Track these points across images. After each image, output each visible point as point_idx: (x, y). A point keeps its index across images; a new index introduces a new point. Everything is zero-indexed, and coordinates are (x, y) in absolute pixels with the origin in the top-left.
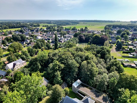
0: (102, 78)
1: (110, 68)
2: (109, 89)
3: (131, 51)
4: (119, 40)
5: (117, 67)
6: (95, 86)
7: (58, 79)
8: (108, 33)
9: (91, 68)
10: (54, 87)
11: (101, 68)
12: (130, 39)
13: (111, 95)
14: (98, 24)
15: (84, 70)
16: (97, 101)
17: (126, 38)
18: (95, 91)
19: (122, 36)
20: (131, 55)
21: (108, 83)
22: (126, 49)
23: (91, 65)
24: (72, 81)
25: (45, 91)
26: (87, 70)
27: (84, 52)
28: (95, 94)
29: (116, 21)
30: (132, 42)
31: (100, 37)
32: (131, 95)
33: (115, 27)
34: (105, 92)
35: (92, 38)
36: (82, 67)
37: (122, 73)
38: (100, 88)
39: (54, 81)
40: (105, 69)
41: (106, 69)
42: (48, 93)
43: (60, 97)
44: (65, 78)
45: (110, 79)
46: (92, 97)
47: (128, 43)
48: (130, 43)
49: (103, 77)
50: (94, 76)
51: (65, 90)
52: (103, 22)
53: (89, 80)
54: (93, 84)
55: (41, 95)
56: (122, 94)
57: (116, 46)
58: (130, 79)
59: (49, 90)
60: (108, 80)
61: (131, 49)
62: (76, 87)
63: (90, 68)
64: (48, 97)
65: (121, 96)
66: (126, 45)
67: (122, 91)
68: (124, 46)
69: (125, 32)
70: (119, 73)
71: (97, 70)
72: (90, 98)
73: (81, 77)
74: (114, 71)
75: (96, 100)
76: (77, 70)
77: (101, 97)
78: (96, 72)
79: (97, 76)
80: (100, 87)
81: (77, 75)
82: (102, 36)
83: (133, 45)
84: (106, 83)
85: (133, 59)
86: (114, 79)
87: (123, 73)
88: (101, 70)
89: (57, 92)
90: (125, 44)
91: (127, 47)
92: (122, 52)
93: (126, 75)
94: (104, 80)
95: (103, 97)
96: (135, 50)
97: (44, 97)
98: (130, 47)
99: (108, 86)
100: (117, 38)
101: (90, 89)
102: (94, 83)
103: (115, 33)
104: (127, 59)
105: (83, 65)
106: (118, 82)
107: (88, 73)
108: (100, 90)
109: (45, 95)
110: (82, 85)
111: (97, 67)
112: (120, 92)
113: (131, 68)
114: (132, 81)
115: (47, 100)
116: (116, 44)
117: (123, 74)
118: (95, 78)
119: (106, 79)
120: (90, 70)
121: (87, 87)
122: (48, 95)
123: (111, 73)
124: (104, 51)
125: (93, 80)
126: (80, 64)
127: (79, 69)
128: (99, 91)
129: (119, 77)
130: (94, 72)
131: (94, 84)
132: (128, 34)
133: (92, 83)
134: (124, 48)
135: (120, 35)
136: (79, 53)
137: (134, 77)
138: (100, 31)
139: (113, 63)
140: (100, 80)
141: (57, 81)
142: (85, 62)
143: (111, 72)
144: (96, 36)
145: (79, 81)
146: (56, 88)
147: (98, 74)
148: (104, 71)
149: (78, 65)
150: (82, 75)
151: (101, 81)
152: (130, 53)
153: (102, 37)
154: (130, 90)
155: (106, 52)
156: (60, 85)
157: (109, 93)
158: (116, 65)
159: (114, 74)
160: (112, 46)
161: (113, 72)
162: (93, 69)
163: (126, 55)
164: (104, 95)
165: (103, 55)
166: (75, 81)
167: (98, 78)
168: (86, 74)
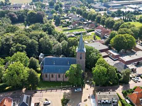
3: (68, 24)
4: (54, 14)
9: (48, 42)
12: (64, 12)
17: (61, 12)
19: (56, 9)
20: (70, 27)
30: (67, 15)
31: (36, 13)
45: (63, 45)
47: (63, 16)
48: (65, 15)
61: (68, 22)
66: (63, 19)
68: (62, 21)
69: (59, 5)
82: (38, 12)
83: (68, 18)
85: (71, 31)
90: (61, 18)
91: (64, 21)
92: (62, 26)
95: (62, 57)
96: (71, 22)
98: (67, 20)
100: (53, 12)
103: (47, 6)
104: (67, 32)
107: (48, 46)
116: (54, 20)
130: (51, 44)
132: (61, 6)
134: (62, 23)
135: (53, 8)
144: (31, 13)
152: (68, 26)
153: (38, 14)
160: (51, 22)
162: (50, 42)
163: (65, 28)
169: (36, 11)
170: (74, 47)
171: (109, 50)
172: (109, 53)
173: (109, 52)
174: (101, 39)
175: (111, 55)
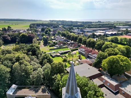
0: (38, 73)
1: (43, 62)
2: (45, 80)
3: (55, 44)
4: (44, 36)
5: (48, 59)
6: (33, 84)
8: (34, 31)
9: (25, 68)
11: (35, 65)
12: (52, 35)
13: (48, 84)
14: (22, 23)
15: (18, 72)
16: (37, 96)
17: (49, 35)
18: (34, 88)
19: (46, 33)
20: (56, 47)
21: (43, 75)
22: (51, 43)
23: (24, 65)
24: (5, 90)
26: (21, 71)
27: (14, 53)
28: (34, 91)
29: (38, 20)
30: (54, 37)
31: (27, 35)
32: (61, 78)
33: (38, 25)
34: (42, 84)
35: (19, 37)
36: (15, 69)
37: (52, 63)
38: (37, 83)
40: (38, 64)
41: (39, 64)
45: (44, 71)
46: (31, 95)
47: (51, 38)
48: (53, 38)
49: (38, 72)
50: (30, 75)
52: (26, 21)
53: (25, 81)
54: (30, 83)
56: (56, 80)
57: (43, 42)
58: (59, 66)
60: (43, 73)
61: (54, 43)
62: (11, 94)
63: (24, 68)
65: (55, 81)
66: (51, 40)
67: (55, 77)
68: (49, 41)
69: (48, 30)
70: (50, 64)
71: (32, 68)
72: (30, 97)
73: (16, 81)
74: (46, 64)
75: (36, 96)
76: (8, 75)
77: (40, 91)
78: (31, 69)
79: (33, 73)
80: (37, 82)
81: (10, 80)
82: (29, 34)
83: (55, 39)
84: (42, 76)
85: (57, 50)
86: (47, 70)
87: (53, 63)
88: (35, 66)
90: (49, 39)
91: (52, 41)
92: (49, 46)
93: (55, 63)
94: (40, 74)
95: (42, 89)
96: (57, 43)
98: (54, 41)
99: (44, 78)
100: (43, 35)
101: (28, 88)
102: (31, 81)
103: (40, 31)
104: (53, 51)
105: (15, 68)
106: (51, 71)
107: (23, 74)
108: (38, 85)
110: (19, 89)
111: (31, 64)
112: (54, 78)
113: (58, 57)
114: (60, 67)
116: (43, 41)
117: (53, 64)
118: (31, 76)
119: (41, 73)
120: (24, 70)
121: (24, 88)
123: (44, 66)
124: (34, 48)
125: (30, 78)
126: (12, 68)
127: (12, 73)
129: (50, 67)
130: (29, 70)
131: (31, 82)
132: (50, 31)
133: (29, 81)
134: (49, 43)
135: (44, 32)
136: (7, 56)
137: (61, 63)
138: (26, 30)
139: (44, 57)
140: (36, 76)
142: (17, 63)
143: (44, 65)
144: (23, 35)
145: (14, 86)
147: (33, 71)
148: (38, 66)
149: (9, 70)
150: (16, 79)
151: (37, 76)
152: (54, 46)
153: (29, 36)
154: (60, 74)
155: (36, 49)
157: (46, 84)
158: (46, 58)
159: (46, 66)
160: (40, 42)
161: (46, 65)
162: (27, 68)
163: (52, 48)
164: (43, 87)
165: (34, 52)
166: (9, 89)
167: (34, 75)
168: (21, 76)
169: (27, 34)
170: (59, 76)
171: (102, 76)
172: (104, 81)
173: (103, 79)
174: (86, 58)
175: (108, 84)
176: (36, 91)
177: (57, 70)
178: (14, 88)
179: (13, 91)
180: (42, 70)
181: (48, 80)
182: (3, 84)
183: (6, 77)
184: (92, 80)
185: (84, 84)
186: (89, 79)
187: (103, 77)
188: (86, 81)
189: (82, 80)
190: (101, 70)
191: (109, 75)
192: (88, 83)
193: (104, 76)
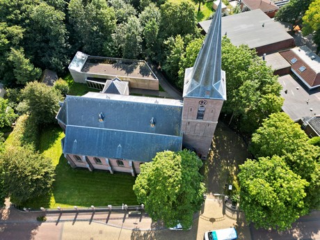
0: (129, 30)
2: (146, 48)
6: (119, 54)
7: (26, 70)
9: (97, 14)
10: (25, 91)
11: (121, 6)
13: (154, 58)
15: (82, 23)
16: (132, 81)
18: (123, 63)
21: (142, 36)
23: (94, 4)
24: (64, 62)
25: (8, 109)
26: (89, 21)
28: (123, 69)
32: (185, 45)
34: (140, 57)
36: (74, 16)
37: (163, 3)
38: (130, 54)
39: (18, 78)
40: (129, 5)
41: (131, 4)
42: (17, 109)
43: (53, 104)
44: (43, 59)
45: (145, 26)
46: (120, 78)
49: (130, 26)
50: (110, 32)
51: (57, 87)
53: (102, 45)
54: (113, 51)
55: (4, 121)
56: (171, 49)
58: (181, 13)
59: (18, 103)
60: (141, 30)
62: (79, 69)
63: (94, 13)
64: (23, 117)
65: (170, 53)
67: (170, 43)
70: (158, 6)
71: (113, 15)
72: (116, 80)
73: (83, 45)
74: (148, 5)
75: (129, 80)
76: (63, 30)
77: (137, 70)
78: (112, 19)
79: (117, 28)
80: (129, 51)
81: (70, 41)
84: (139, 39)
86: (151, 23)
87: (166, 3)
88: (121, 10)
89: (39, 98)
93: (173, 5)
94: (133, 33)
95: (141, 68)
97: (14, 120)
99: (144, 43)
101: (112, 62)
102: (116, 47)
105: (74, 11)
106: (161, 27)
107: (95, 28)
108: (132, 57)
109: (14, 115)
110: (91, 62)
111: (110, 5)
112: (167, 45)
114: (185, 16)
115: (26, 123)
117: (168, 6)
118: (113, 35)
119: (137, 29)
120: (95, 18)
121: (102, 61)
122: (21, 113)
123: (143, 12)
125: (111, 40)
126: (66, 11)
127: (69, 24)
128: (131, 60)
129: (160, 14)
130: (108, 21)
131: (115, 50)
133: (112, 47)
137: (187, 6)
140: (126, 36)
141: (26, 74)
143: (143, 10)
145: (79, 55)
146: (32, 91)
147: (118, 23)
148: (127, 10)
149: (60, 15)
150: (82, 40)
151: (128, 37)
154: (183, 35)
156: (39, 80)
157: (150, 57)
159: (149, 12)
161: (147, 8)
162: (102, 14)
164: (141, 63)
166: (71, 60)
167: (119, 33)
168: (92, 33)
170: (179, 41)
176: (129, 71)
177: (175, 26)
178: (82, 61)
179: (81, 65)
180: (138, 22)
181: (152, 49)
182: (57, 50)
183: (59, 34)
184: (262, 55)
185: (240, 64)
186: (256, 53)
187: (295, 50)
188: (246, 58)
189: (236, 53)
190: (297, 31)
191: (315, 45)
192: (249, 62)
193: (299, 48)
